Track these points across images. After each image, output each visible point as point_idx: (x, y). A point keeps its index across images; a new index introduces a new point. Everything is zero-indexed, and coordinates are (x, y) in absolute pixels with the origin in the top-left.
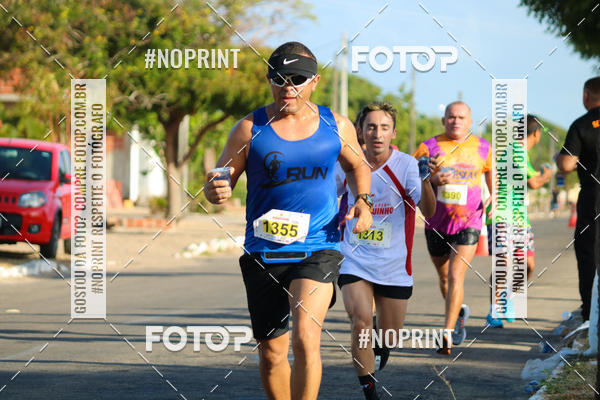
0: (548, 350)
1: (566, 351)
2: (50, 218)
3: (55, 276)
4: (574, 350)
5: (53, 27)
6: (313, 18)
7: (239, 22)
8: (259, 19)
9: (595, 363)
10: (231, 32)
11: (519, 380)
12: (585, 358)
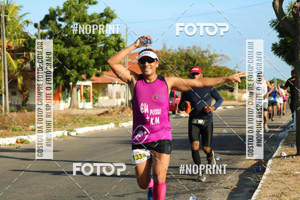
0: (284, 130)
1: (288, 130)
2: (174, 105)
3: (176, 118)
4: (290, 130)
5: (173, 64)
6: (229, 60)
7: (213, 61)
8: (218, 60)
9: (295, 132)
10: (212, 63)
11: (279, 137)
12: (293, 132)
